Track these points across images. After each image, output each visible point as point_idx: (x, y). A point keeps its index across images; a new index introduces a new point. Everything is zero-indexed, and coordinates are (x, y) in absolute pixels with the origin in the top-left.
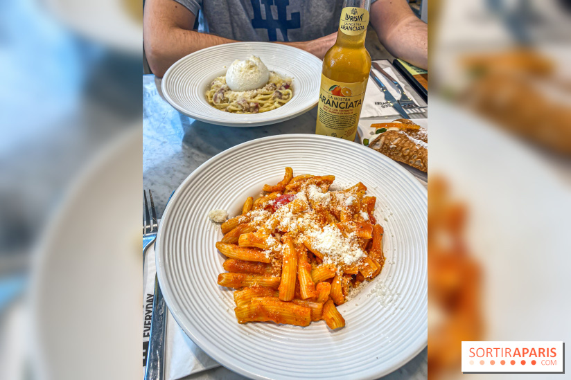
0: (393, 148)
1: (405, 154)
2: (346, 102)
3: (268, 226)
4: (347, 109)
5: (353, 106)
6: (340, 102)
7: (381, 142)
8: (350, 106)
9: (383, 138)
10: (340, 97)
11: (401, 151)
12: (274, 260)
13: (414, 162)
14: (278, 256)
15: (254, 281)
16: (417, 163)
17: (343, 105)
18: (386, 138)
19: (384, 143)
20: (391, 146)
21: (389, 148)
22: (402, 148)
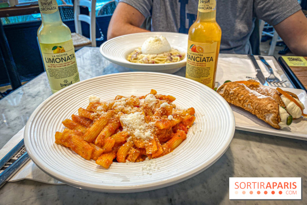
0: (232, 93)
1: (240, 99)
2: (200, 57)
4: (201, 63)
5: (205, 60)
6: (196, 57)
7: (224, 89)
8: (203, 60)
9: (226, 86)
10: (196, 53)
11: (237, 96)
13: (246, 106)
16: (249, 106)
17: (198, 59)
18: (228, 86)
19: (226, 90)
20: (231, 92)
21: (229, 94)
22: (238, 94)
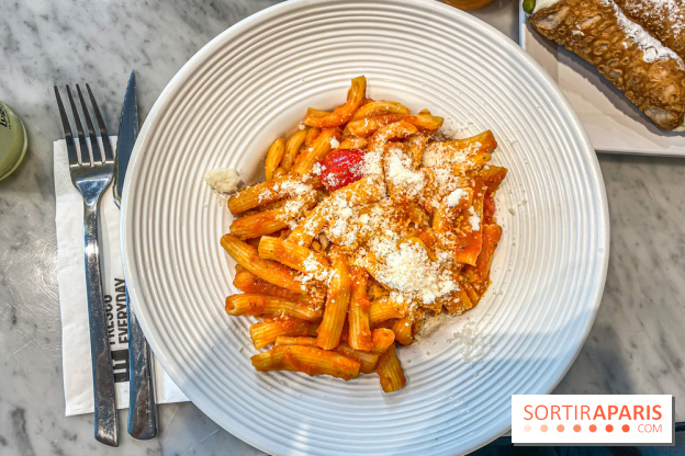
3: (308, 230)
12: (314, 289)
14: (321, 286)
15: (283, 308)
